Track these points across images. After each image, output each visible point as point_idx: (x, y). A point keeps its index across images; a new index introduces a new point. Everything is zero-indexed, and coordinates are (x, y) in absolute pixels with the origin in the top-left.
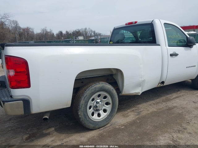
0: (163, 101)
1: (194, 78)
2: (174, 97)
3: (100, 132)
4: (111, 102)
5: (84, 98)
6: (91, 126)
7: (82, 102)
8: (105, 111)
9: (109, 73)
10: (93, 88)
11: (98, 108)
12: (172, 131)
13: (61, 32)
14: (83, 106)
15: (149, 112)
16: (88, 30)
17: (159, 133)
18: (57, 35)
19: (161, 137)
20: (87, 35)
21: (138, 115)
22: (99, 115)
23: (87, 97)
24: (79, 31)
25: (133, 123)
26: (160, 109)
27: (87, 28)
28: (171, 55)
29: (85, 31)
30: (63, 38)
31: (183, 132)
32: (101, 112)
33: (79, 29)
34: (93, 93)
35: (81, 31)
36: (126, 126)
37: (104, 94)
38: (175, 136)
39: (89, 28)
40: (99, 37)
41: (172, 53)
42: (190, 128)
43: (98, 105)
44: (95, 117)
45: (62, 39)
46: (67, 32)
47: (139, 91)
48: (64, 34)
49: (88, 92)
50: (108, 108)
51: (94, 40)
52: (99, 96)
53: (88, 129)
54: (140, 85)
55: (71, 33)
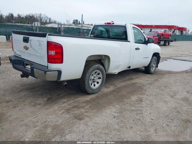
0: (128, 80)
1: (147, 65)
2: (134, 78)
3: (96, 95)
4: (102, 77)
5: (89, 73)
6: (91, 91)
7: (88, 75)
8: (98, 83)
9: (99, 58)
10: (94, 67)
11: (95, 80)
12: (137, 94)
13: (11, 14)
14: (88, 78)
15: (121, 86)
16: (42, 16)
17: (131, 95)
18: (7, 17)
19: (132, 97)
20: (42, 21)
21: (115, 87)
22: (94, 85)
23: (90, 73)
24: (33, 16)
25: (114, 91)
26: (128, 84)
27: (42, 14)
28: (136, 49)
29: (40, 17)
30: (14, 21)
31: (143, 95)
32: (96, 83)
33: (33, 14)
34: (94, 70)
35: (35, 16)
36: (110, 92)
37: (98, 71)
38: (140, 96)
39: (44, 14)
40: (63, 26)
41: (136, 48)
42: (147, 93)
43: (95, 78)
44: (92, 86)
45: (13, 23)
46: (18, 15)
47: (116, 71)
48: (16, 18)
49: (91, 70)
50: (100, 81)
51: (57, 28)
52: (96, 72)
53: (88, 94)
54: (117, 67)
55: (24, 17)
